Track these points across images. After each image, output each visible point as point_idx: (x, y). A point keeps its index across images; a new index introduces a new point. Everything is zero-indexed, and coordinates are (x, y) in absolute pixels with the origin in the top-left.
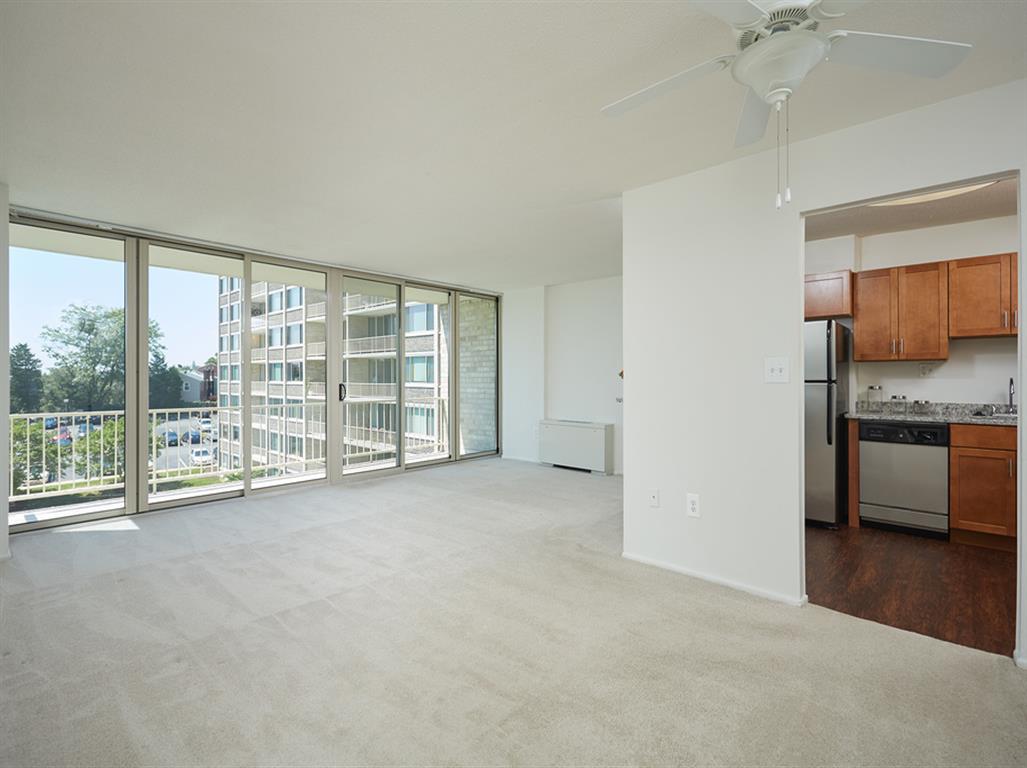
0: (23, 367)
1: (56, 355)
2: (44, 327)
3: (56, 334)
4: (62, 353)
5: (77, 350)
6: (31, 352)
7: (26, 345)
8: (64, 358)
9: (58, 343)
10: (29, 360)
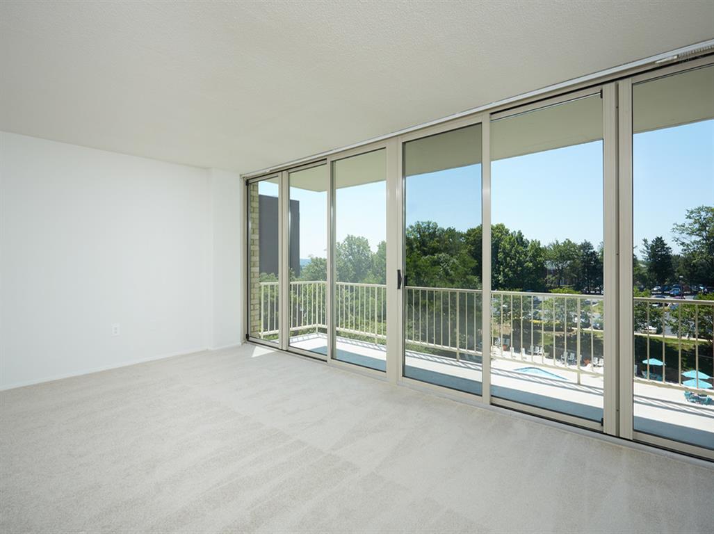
0: (660, 253)
1: (683, 244)
2: (674, 224)
3: (682, 228)
4: (687, 242)
5: (698, 239)
6: (665, 242)
7: (661, 238)
8: (688, 245)
9: (684, 235)
10: (663, 248)
